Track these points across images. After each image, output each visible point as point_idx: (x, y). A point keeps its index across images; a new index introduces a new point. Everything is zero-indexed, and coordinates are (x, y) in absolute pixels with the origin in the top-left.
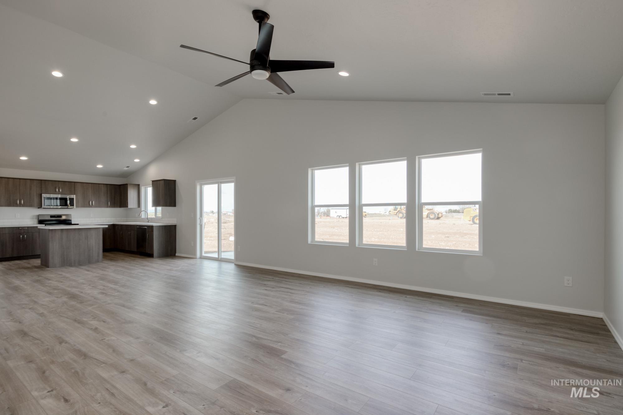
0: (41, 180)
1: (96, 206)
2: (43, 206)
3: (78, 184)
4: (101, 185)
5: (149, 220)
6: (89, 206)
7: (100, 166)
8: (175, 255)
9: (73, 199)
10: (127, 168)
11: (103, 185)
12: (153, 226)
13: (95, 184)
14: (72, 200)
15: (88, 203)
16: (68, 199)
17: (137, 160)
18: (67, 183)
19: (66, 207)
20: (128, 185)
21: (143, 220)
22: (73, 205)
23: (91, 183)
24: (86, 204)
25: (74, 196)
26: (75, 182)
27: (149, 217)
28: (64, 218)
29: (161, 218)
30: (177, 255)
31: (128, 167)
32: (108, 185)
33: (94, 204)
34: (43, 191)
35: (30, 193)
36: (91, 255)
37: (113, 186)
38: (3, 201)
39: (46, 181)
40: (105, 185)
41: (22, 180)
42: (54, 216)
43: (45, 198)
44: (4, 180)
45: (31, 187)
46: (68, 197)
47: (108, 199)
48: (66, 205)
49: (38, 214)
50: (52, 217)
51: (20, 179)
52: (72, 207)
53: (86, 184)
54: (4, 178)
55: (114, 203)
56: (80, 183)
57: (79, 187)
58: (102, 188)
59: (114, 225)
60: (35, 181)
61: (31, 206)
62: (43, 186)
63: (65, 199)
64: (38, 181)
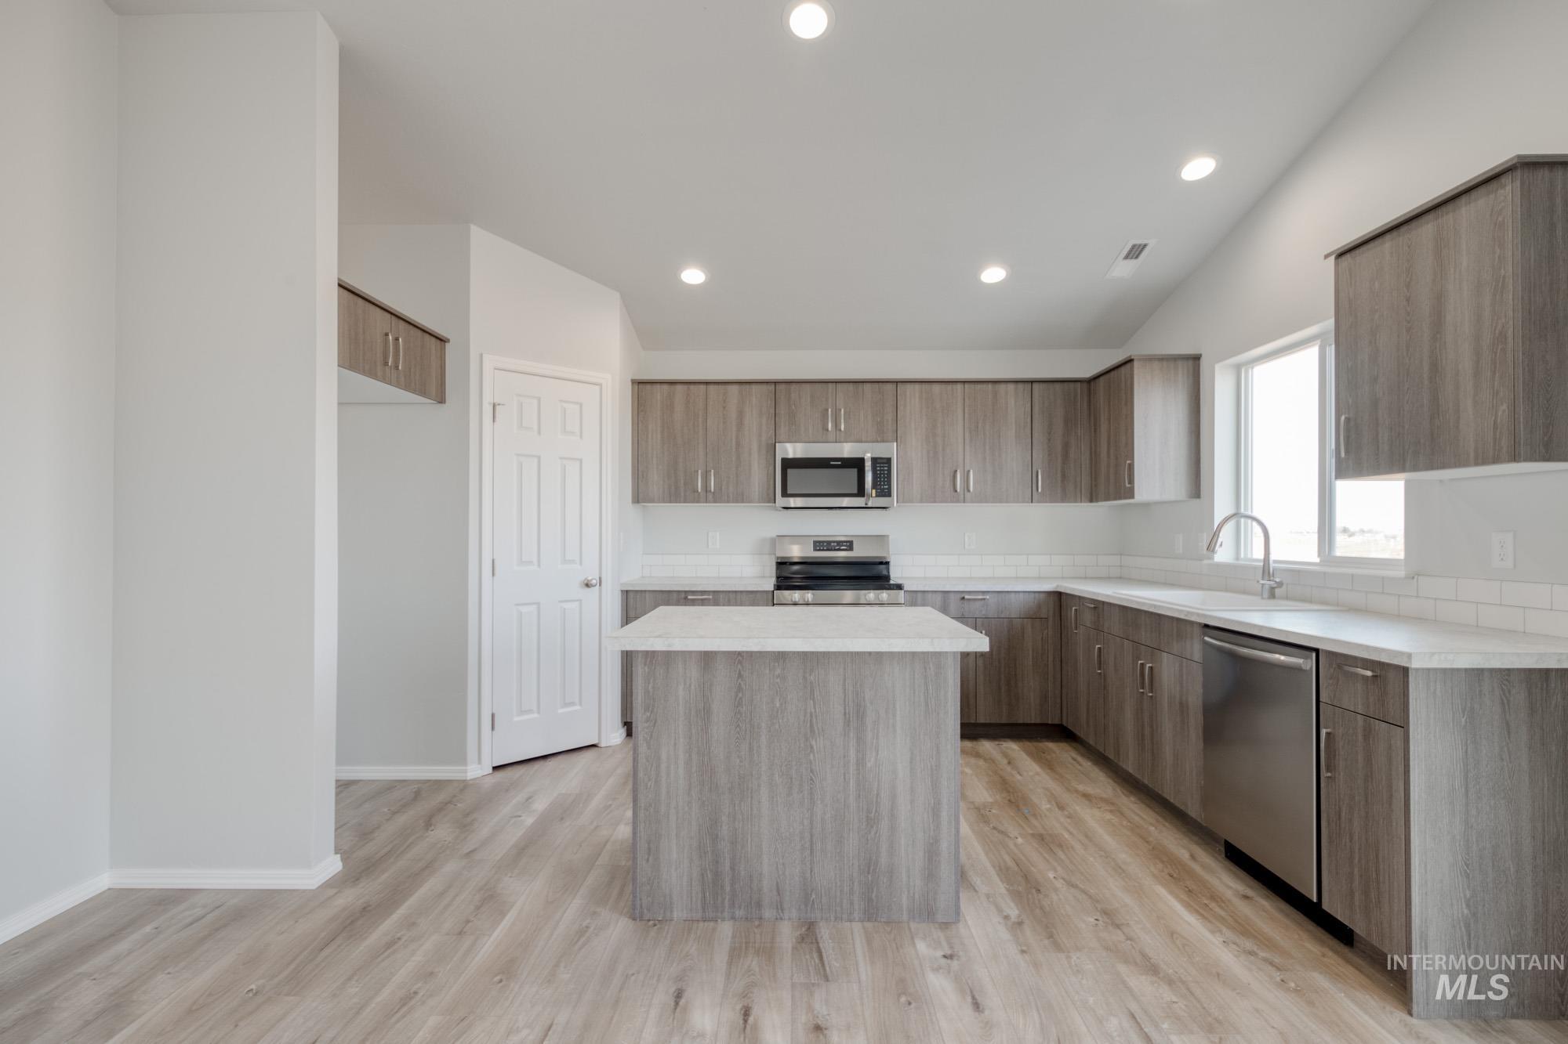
0: (776, 383)
1: (981, 498)
2: (781, 502)
3: (909, 387)
4: (1002, 386)
5: (1280, 584)
6: (954, 495)
7: (993, 275)
9: (889, 461)
10: (1132, 264)
11: (1011, 387)
12: (1405, 671)
13: (979, 386)
14: (882, 465)
15: (948, 484)
16: (868, 465)
17: (1198, 168)
18: (867, 387)
19: (859, 501)
20: (1136, 363)
21: (1232, 579)
22: (887, 493)
23: (963, 382)
25: (890, 450)
26: (897, 382)
27: (1273, 557)
28: (860, 552)
29: (1402, 573)
31: (1135, 252)
33: (971, 490)
34: (783, 431)
35: (738, 444)
36: (884, 860)
37: (1058, 386)
38: (656, 480)
39: (793, 386)
40: (1020, 386)
41: (711, 388)
42: (829, 543)
43: (788, 464)
44: (659, 392)
45: (741, 415)
46: (868, 452)
47: (1039, 455)
48: (861, 492)
49: (772, 533)
50: (819, 545)
51: (707, 383)
52: (882, 501)
53: (943, 386)
54: (658, 386)
55: (1064, 476)
56: (917, 386)
57: (912, 402)
58: (1012, 401)
59: (1059, 599)
60: (754, 387)
61: (740, 498)
62: (782, 410)
63: (857, 464)
64: (764, 387)
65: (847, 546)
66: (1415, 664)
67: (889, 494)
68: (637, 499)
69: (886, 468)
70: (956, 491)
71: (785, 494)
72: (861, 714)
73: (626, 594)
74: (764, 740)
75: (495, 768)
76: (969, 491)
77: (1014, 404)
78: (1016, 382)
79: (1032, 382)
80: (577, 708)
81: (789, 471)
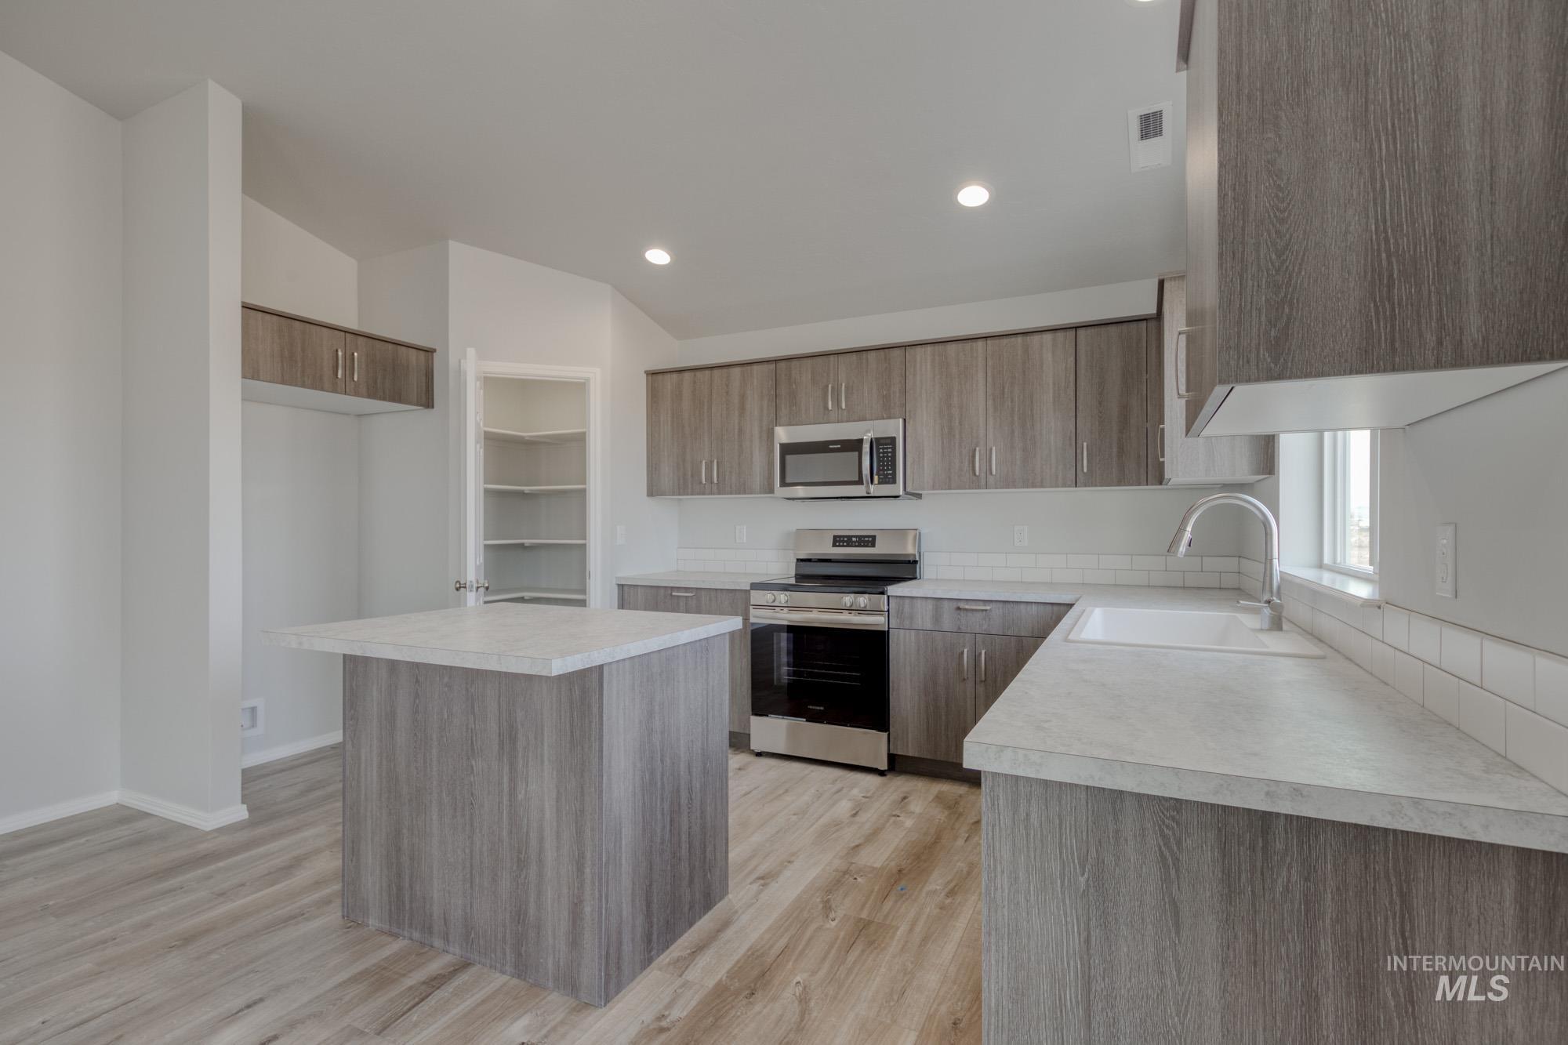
0: (776, 360)
1: (1008, 483)
3: (920, 351)
4: (1036, 338)
6: (975, 481)
7: (973, 197)
9: (892, 441)
11: (1048, 337)
13: (1005, 341)
14: (884, 450)
15: (966, 465)
16: (865, 447)
18: (872, 355)
19: (859, 490)
22: (891, 480)
23: (985, 338)
24: (957, 474)
25: (892, 428)
26: (904, 346)
28: (882, 548)
32: (1082, 334)
33: (994, 472)
34: (784, 411)
35: (741, 431)
36: (532, 911)
37: (1113, 329)
38: (667, 471)
39: (794, 363)
40: (1060, 335)
41: (716, 372)
42: (850, 537)
43: (788, 449)
44: (670, 381)
45: (743, 398)
46: (867, 431)
48: (860, 479)
50: (838, 541)
51: (711, 368)
52: (886, 489)
53: (960, 345)
54: (669, 375)
55: (1121, 451)
56: (929, 348)
57: (923, 367)
58: (1048, 357)
60: (755, 367)
61: (743, 489)
62: (781, 390)
63: (855, 445)
64: (765, 367)
65: (869, 541)
67: (894, 481)
69: (890, 450)
70: (975, 474)
71: (784, 484)
73: (623, 588)
76: (991, 473)
77: (1054, 359)
78: (1054, 330)
79: (1076, 328)
81: (789, 458)
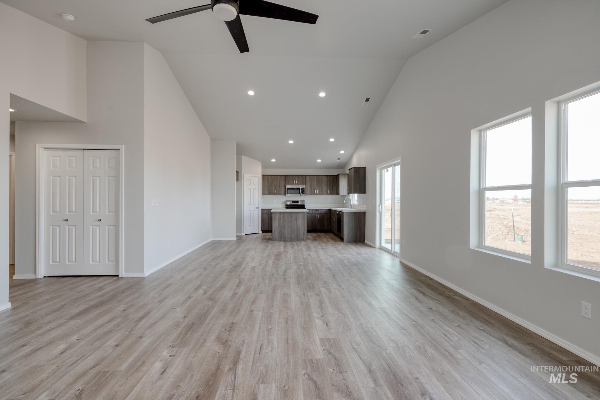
0: (286, 175)
1: (319, 194)
2: (287, 195)
3: (308, 176)
6: (315, 194)
7: (319, 161)
8: (364, 242)
9: (304, 188)
11: (324, 176)
13: (319, 176)
14: (303, 189)
15: (314, 192)
16: (301, 189)
17: (342, 152)
18: (301, 176)
19: (300, 195)
20: (339, 175)
23: (316, 175)
24: (313, 193)
25: (305, 187)
26: (306, 175)
28: (300, 203)
29: (357, 205)
30: (366, 241)
31: (339, 159)
32: (328, 176)
34: (287, 183)
35: (279, 185)
36: (299, 234)
37: (331, 176)
38: (266, 191)
39: (289, 176)
41: (275, 176)
42: (294, 202)
43: (288, 189)
44: (266, 177)
45: (280, 180)
46: (301, 187)
47: (328, 187)
48: (300, 193)
49: (285, 200)
50: (293, 202)
51: (274, 175)
52: (303, 195)
53: (313, 176)
55: (332, 191)
57: (308, 179)
58: (324, 179)
59: (330, 210)
60: (282, 176)
61: (280, 194)
62: (287, 180)
63: (299, 189)
64: (284, 176)
65: (298, 202)
66: (344, 211)
67: (304, 194)
68: (263, 194)
71: (287, 194)
72: (296, 219)
73: (262, 210)
74: (286, 222)
75: (245, 235)
76: (317, 193)
77: (325, 179)
78: (325, 175)
79: (327, 176)
80: (255, 227)
81: (288, 190)
